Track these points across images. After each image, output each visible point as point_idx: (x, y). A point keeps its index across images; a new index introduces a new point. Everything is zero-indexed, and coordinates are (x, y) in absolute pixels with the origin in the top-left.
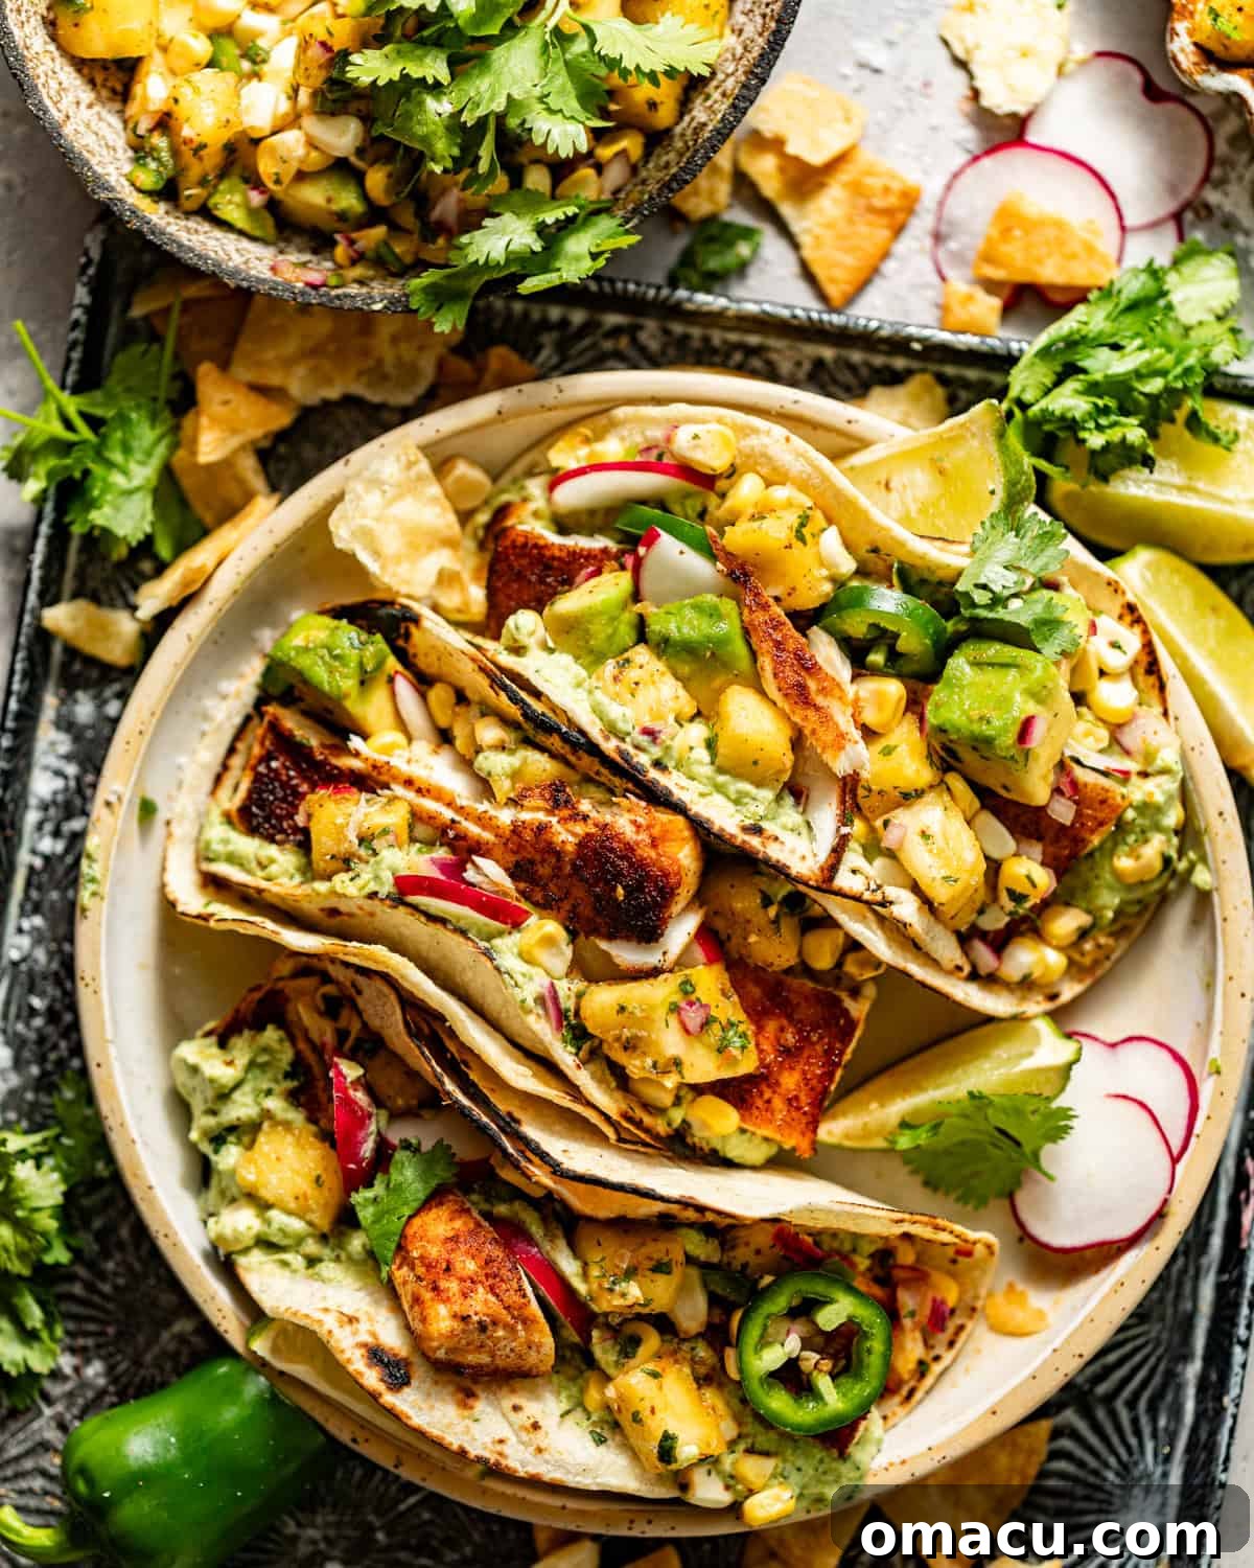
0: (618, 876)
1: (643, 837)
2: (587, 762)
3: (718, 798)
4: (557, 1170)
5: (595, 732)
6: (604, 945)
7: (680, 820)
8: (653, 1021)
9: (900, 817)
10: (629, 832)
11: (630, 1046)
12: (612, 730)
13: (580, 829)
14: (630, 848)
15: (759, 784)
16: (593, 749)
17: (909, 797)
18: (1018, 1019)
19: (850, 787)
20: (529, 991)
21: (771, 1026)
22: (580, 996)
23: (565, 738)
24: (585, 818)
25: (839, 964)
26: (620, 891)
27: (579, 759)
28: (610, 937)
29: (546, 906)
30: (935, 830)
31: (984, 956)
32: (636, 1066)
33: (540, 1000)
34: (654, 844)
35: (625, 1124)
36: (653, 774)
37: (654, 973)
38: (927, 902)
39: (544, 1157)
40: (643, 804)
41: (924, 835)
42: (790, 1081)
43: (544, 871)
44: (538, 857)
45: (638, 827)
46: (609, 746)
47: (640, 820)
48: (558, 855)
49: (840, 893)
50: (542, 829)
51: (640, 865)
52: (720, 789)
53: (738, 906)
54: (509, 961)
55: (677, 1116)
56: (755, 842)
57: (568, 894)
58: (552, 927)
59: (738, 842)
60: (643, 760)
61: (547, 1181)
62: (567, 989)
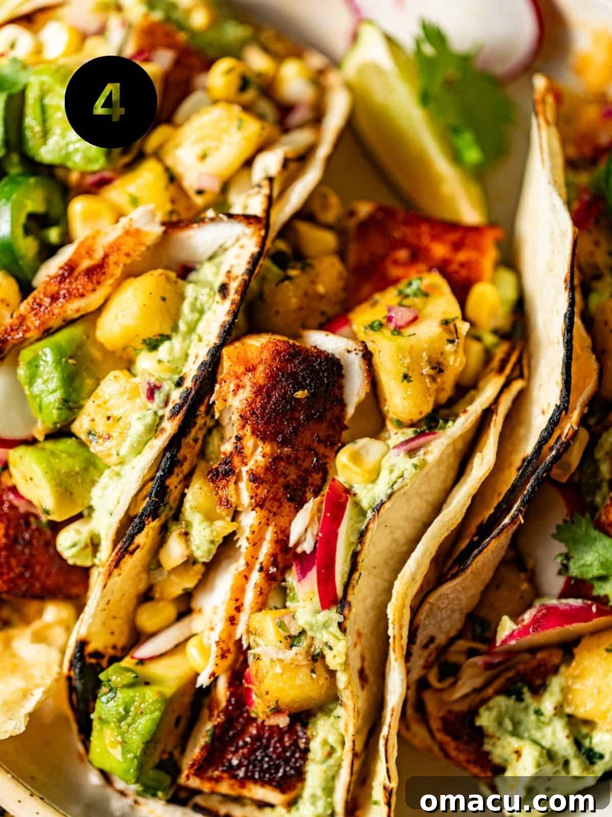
0: (287, 398)
1: (247, 381)
2: (187, 451)
3: (201, 328)
4: (563, 409)
5: (159, 443)
6: (351, 411)
7: (226, 351)
8: (412, 347)
9: (190, 182)
10: (246, 394)
11: (438, 368)
12: (155, 428)
13: (249, 442)
14: (258, 390)
15: (182, 297)
16: (174, 443)
17: (173, 178)
18: (350, 87)
19: (172, 225)
20: (404, 464)
21: (395, 272)
22: (400, 424)
23: (169, 473)
24: (239, 439)
25: (329, 227)
26: (300, 394)
27: (185, 458)
28: (343, 405)
29: (324, 469)
30: (198, 150)
31: (299, 116)
32: (455, 363)
33: (411, 453)
34: (251, 369)
35: (508, 370)
36: (188, 383)
37: (367, 356)
38: (263, 147)
39: (554, 423)
40: (217, 387)
41: (204, 157)
42: (439, 250)
43: (293, 474)
44: (281, 480)
45: (238, 387)
46: (170, 427)
47: (232, 387)
48: (276, 459)
49: (268, 211)
50: (255, 478)
51: (272, 377)
52: (192, 329)
53: (294, 302)
54: (380, 490)
55: (490, 339)
56: (234, 286)
57: (309, 448)
58: (343, 458)
59: (237, 297)
60: (176, 396)
61: (575, 416)
62: (396, 436)
